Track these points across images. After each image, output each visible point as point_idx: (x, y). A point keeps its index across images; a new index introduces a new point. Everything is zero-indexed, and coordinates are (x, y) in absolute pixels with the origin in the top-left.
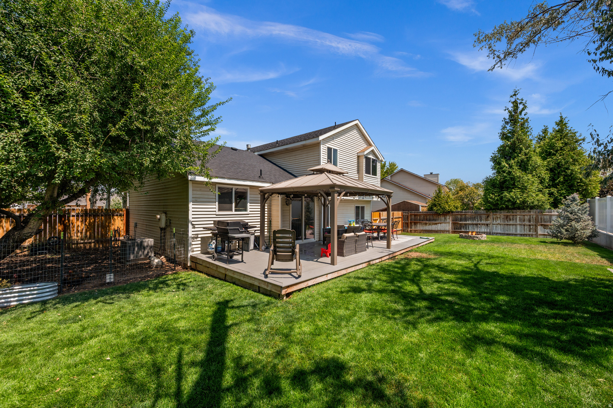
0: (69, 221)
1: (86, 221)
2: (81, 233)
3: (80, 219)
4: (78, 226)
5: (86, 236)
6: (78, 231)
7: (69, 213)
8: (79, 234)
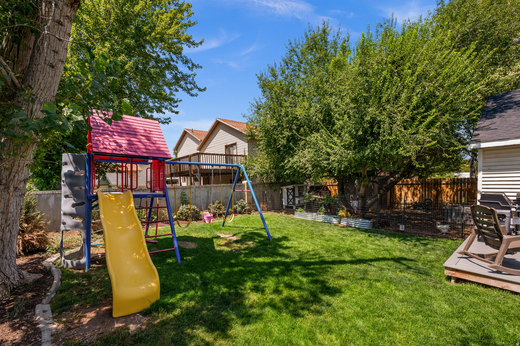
0: (441, 188)
1: (454, 188)
2: (450, 197)
3: (449, 186)
4: (448, 192)
5: (454, 201)
6: (448, 196)
7: (441, 182)
8: (448, 199)
